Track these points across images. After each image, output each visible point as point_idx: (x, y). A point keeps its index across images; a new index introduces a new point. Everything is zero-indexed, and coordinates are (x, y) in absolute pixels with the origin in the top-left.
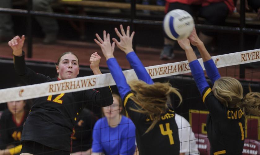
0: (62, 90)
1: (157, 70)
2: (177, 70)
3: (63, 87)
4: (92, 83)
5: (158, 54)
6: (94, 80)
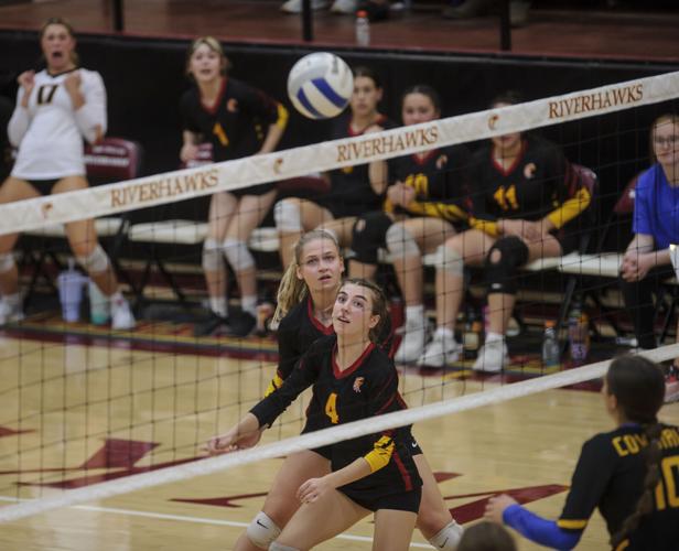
0: (576, 112)
3: (577, 105)
4: (635, 94)
6: (640, 89)
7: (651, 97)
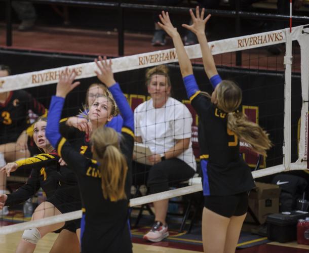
0: (46, 80)
1: (148, 58)
2: (169, 58)
3: (47, 77)
5: (150, 40)
6: (81, 70)
7: (87, 74)
